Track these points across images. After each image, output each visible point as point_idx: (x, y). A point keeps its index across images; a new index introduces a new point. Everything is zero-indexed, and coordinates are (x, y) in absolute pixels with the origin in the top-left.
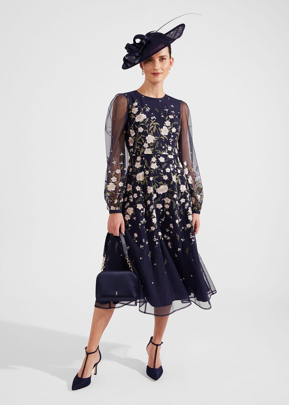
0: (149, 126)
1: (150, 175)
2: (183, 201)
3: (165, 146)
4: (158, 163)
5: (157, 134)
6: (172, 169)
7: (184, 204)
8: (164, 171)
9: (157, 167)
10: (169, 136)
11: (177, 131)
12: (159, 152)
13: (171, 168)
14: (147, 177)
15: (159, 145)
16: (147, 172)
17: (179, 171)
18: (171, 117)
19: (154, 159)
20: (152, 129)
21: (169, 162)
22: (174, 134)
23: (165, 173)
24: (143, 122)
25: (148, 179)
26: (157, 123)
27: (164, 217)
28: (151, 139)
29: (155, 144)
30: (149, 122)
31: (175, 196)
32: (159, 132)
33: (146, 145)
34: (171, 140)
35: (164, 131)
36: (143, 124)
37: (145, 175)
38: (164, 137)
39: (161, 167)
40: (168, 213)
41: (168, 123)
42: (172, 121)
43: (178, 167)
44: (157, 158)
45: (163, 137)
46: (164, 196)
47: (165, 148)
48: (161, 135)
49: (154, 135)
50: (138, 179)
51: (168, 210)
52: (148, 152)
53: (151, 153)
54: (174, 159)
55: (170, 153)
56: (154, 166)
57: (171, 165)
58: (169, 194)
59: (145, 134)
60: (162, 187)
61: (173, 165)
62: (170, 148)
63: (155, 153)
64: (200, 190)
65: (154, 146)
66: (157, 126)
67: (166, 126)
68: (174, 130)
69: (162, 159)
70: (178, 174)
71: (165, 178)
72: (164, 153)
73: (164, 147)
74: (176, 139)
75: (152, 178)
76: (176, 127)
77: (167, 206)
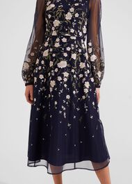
0: (56, 13)
1: (53, 52)
3: (68, 28)
4: (61, 42)
5: (62, 19)
6: (73, 48)
7: (82, 78)
8: (65, 49)
10: (72, 20)
11: (80, 16)
12: (63, 33)
14: (50, 54)
15: (63, 28)
16: (51, 50)
17: (80, 51)
18: (77, 4)
19: (58, 40)
20: (58, 15)
21: (70, 42)
22: (77, 18)
23: (65, 51)
24: (51, 10)
25: (51, 55)
26: (63, 10)
28: (57, 23)
29: (59, 27)
30: (56, 9)
31: (73, 71)
32: (64, 17)
33: (53, 29)
34: (74, 24)
35: (68, 17)
36: (51, 12)
37: (49, 51)
38: (68, 22)
39: (62, 46)
41: (72, 10)
42: (75, 7)
43: (80, 47)
44: (61, 39)
46: (63, 70)
48: (66, 20)
49: (60, 19)
50: (44, 55)
53: (56, 34)
54: (76, 40)
56: (57, 45)
57: (72, 45)
58: (68, 69)
59: (52, 19)
60: (62, 62)
61: (75, 45)
62: (72, 31)
63: (59, 35)
64: (102, 68)
65: (58, 29)
67: (70, 12)
68: (77, 15)
69: (64, 40)
71: (66, 55)
72: (67, 35)
73: (67, 30)
74: (80, 23)
75: (54, 55)
76: (80, 13)
77: (65, 80)
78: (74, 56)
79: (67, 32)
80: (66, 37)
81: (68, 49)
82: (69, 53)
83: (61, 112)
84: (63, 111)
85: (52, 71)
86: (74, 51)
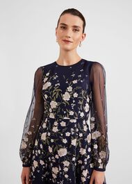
0: (52, 93)
1: (51, 137)
2: (80, 162)
3: (66, 111)
4: (59, 127)
5: (59, 100)
6: (73, 133)
8: (64, 135)
9: (57, 130)
10: (71, 101)
11: (80, 95)
12: (61, 117)
13: (71, 132)
15: (61, 110)
16: (49, 134)
17: (81, 135)
18: (75, 82)
19: (56, 123)
20: (55, 95)
21: (70, 126)
22: (76, 99)
23: (64, 137)
24: (47, 90)
25: (50, 140)
26: (60, 90)
28: (54, 104)
29: (57, 109)
30: (53, 89)
31: (74, 159)
32: (62, 98)
33: (50, 110)
34: (73, 105)
35: (66, 97)
37: (47, 136)
40: (66, 176)
41: (70, 89)
42: (74, 86)
44: (59, 122)
45: (65, 102)
46: (63, 159)
47: (66, 113)
48: (63, 101)
49: (57, 101)
51: (67, 173)
52: (52, 116)
54: (77, 123)
55: (72, 117)
56: (55, 130)
57: (72, 129)
58: (68, 157)
59: (49, 100)
60: (61, 150)
61: (75, 128)
62: (72, 113)
63: (57, 118)
65: (56, 111)
66: (60, 92)
67: (68, 92)
68: (76, 95)
69: (63, 124)
70: (79, 137)
71: (65, 141)
72: (65, 118)
74: (80, 103)
75: (52, 141)
76: (78, 92)
78: (74, 142)
79: (66, 115)
80: (65, 121)
81: (68, 134)
82: (69, 139)
85: (53, 158)
86: (74, 136)
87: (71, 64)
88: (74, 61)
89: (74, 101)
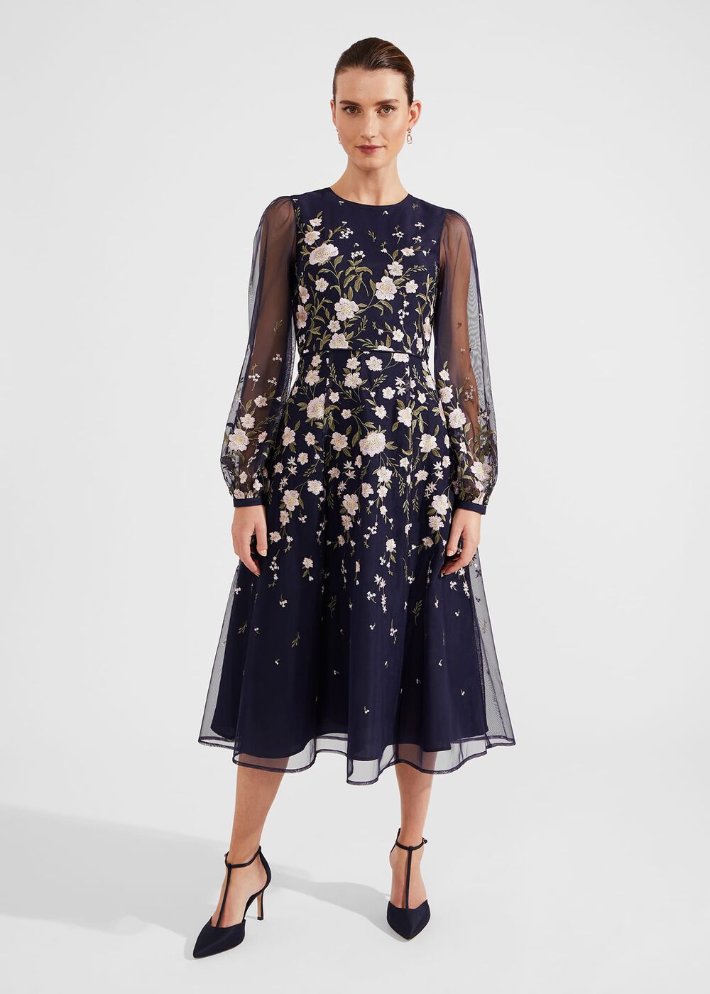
0: (343, 277)
1: (343, 404)
2: (422, 475)
3: (384, 328)
4: (365, 372)
5: (364, 296)
6: (401, 391)
7: (424, 485)
8: (379, 394)
9: (360, 382)
10: (397, 301)
11: (421, 289)
12: (368, 343)
13: (398, 388)
14: (333, 409)
15: (369, 325)
16: (335, 397)
17: (422, 398)
18: (408, 252)
19: (353, 363)
20: (352, 284)
21: (393, 371)
22: (411, 297)
23: (380, 400)
24: (327, 265)
25: (337, 414)
26: (365, 269)
27: (376, 524)
28: (347, 308)
29: (357, 323)
30: (345, 265)
31: (404, 463)
32: (371, 292)
33: (334, 326)
34: (403, 314)
35: (385, 290)
36: (328, 271)
37: (328, 402)
38: (384, 306)
39: (370, 384)
40: (383, 510)
41: (396, 268)
42: (407, 262)
43: (420, 388)
45: (380, 303)
46: (372, 463)
47: (384, 335)
48: (376, 300)
49: (357, 298)
50: (310, 415)
51: (386, 502)
52: (340, 342)
53: (345, 345)
54: (410, 364)
55: (398, 347)
56: (353, 381)
57: (399, 381)
58: (390, 457)
59: (333, 296)
60: (372, 437)
61: (406, 379)
62: (398, 335)
63: (356, 346)
65: (354, 329)
66: (366, 276)
67: (391, 276)
69: (375, 364)
70: (418, 404)
71: (381, 412)
72: (382, 348)
73: (381, 331)
74: (419, 311)
75: (346, 414)
76: (419, 278)
77: (383, 492)
78: (405, 416)
79: (382, 339)
80: (380, 355)
81: (388, 393)
82: (392, 407)
83: (370, 595)
84: (379, 593)
85: (348, 465)
86: (405, 400)
87: (383, 202)
88: (390, 198)
89: (406, 304)
